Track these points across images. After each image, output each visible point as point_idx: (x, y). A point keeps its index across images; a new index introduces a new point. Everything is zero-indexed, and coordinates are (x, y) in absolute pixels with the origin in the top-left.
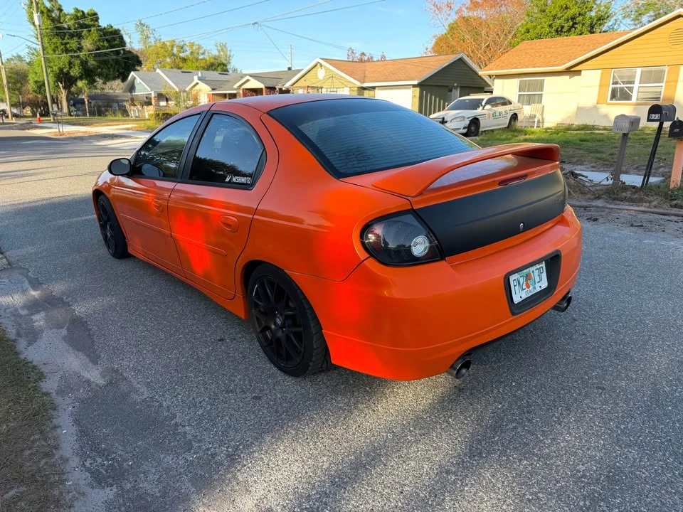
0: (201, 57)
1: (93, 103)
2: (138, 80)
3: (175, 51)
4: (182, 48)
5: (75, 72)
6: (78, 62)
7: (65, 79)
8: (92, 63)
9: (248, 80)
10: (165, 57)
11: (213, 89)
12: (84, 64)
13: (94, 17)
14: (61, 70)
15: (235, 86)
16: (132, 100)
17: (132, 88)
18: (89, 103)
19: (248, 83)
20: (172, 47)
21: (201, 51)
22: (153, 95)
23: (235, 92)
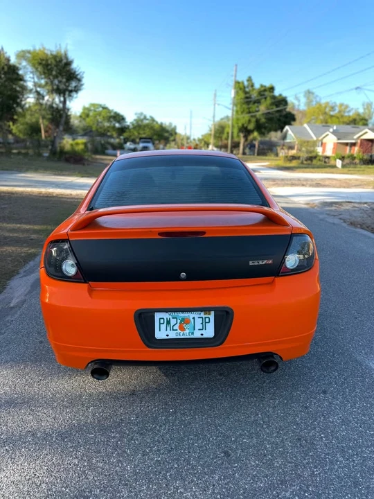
0: (346, 114)
1: (261, 146)
2: (290, 132)
3: (327, 110)
4: (333, 108)
5: (251, 127)
6: (254, 120)
7: (245, 131)
8: (263, 120)
9: (366, 132)
10: (319, 114)
11: (339, 139)
12: (257, 121)
13: (272, 89)
14: (243, 125)
15: (356, 137)
16: (283, 145)
17: (284, 137)
18: (259, 146)
19: (366, 135)
20: (326, 107)
21: (348, 110)
22: (297, 143)
23: (353, 141)
